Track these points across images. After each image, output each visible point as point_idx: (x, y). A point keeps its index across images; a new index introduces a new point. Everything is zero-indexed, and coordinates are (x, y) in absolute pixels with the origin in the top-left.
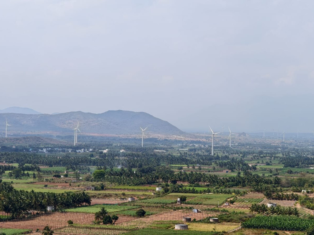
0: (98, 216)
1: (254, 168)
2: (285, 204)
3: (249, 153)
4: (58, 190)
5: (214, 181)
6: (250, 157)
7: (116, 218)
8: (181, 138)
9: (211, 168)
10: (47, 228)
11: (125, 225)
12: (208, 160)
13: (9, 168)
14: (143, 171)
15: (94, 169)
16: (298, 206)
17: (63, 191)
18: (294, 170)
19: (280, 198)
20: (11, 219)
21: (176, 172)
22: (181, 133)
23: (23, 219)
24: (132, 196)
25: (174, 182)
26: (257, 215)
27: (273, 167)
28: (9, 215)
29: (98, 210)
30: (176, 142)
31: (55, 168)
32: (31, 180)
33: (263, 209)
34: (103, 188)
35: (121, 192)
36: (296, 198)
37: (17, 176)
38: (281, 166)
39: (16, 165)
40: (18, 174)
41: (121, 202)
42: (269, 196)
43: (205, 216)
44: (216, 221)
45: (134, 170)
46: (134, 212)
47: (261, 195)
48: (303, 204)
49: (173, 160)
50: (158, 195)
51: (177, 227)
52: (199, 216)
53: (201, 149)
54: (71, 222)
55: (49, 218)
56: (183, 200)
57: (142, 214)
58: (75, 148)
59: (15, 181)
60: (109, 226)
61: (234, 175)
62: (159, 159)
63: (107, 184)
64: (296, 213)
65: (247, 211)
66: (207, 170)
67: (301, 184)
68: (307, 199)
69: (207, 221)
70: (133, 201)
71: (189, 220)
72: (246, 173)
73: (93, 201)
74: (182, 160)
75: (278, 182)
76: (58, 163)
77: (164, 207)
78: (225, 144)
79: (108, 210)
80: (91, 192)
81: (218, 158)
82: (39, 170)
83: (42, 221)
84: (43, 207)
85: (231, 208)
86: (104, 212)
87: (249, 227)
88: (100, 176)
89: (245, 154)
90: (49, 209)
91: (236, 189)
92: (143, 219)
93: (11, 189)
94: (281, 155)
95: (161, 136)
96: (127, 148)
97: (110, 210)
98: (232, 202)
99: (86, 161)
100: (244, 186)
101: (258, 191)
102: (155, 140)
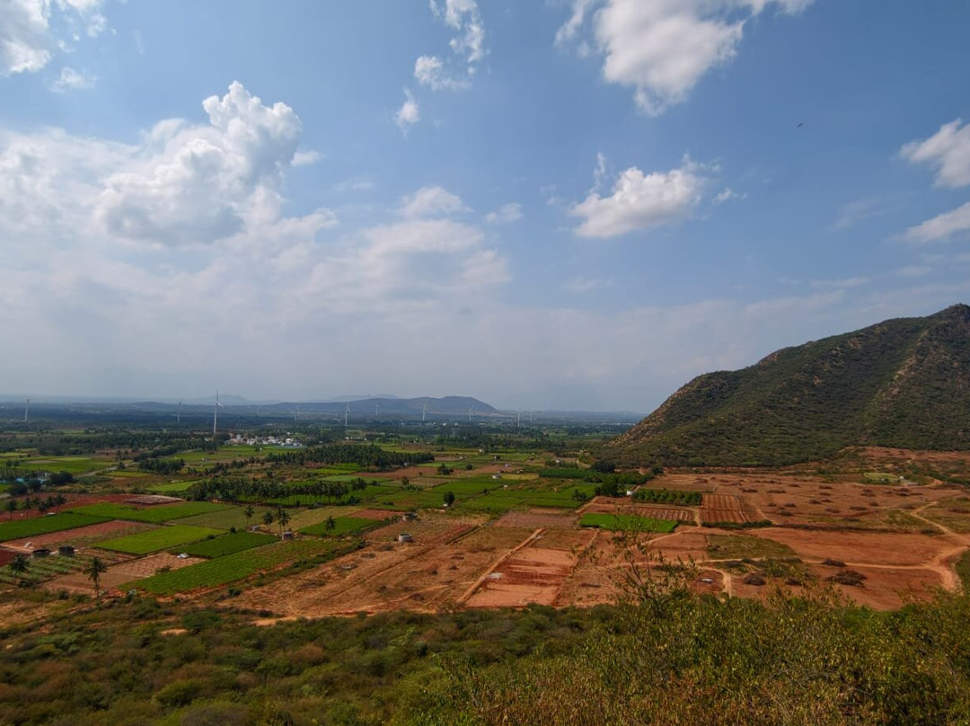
0: (439, 469)
1: (547, 435)
2: (568, 461)
3: (544, 425)
4: (412, 452)
5: (519, 445)
6: (544, 428)
7: (452, 471)
8: (498, 415)
9: (517, 436)
10: (405, 478)
11: (458, 476)
12: (516, 430)
13: (377, 436)
14: (471, 438)
15: (437, 436)
16: (578, 462)
17: (414, 452)
18: (575, 436)
19: (565, 456)
20: (378, 471)
21: (494, 438)
22: (496, 411)
23: (388, 471)
24: (462, 456)
25: (492, 446)
26: (549, 467)
27: (560, 435)
28: (377, 468)
29: (440, 465)
30: (493, 418)
31: (411, 436)
32: (393, 444)
33: (554, 464)
34: (443, 450)
35: (454, 453)
36: (576, 456)
37: (384, 442)
38: (566, 434)
39: (383, 434)
40: (384, 440)
41: (455, 459)
42: (557, 455)
43: (514, 469)
44: (521, 473)
45: (465, 438)
46: (464, 467)
47: (552, 454)
48: (580, 460)
49: (491, 430)
50: (481, 454)
51: (494, 477)
52: (509, 470)
53: (510, 423)
54: (421, 474)
55: (406, 471)
56: (498, 458)
57: (470, 468)
58: (424, 423)
59: (383, 444)
60: (446, 476)
61: (534, 440)
62: (481, 429)
63: (446, 447)
64: (576, 466)
65: (543, 465)
66: (515, 437)
67: (579, 446)
68: (584, 457)
69: (514, 473)
70: (464, 459)
71: (502, 472)
72: (542, 439)
73: (436, 459)
74: (498, 430)
75: (564, 445)
76: (411, 433)
77: (485, 463)
78: (527, 419)
79: (446, 465)
80: (435, 453)
81: (522, 429)
82: (399, 438)
83: (402, 473)
84: (402, 463)
85: (531, 464)
86: (444, 467)
87: (544, 476)
88: (441, 441)
89: (541, 426)
90: (406, 464)
91: (535, 450)
92: (470, 471)
93: (380, 450)
94: (565, 427)
95: (483, 414)
96: (459, 422)
97: (448, 466)
98: (532, 459)
99: (432, 431)
100: (540, 448)
101: (551, 452)
102: (479, 417)
